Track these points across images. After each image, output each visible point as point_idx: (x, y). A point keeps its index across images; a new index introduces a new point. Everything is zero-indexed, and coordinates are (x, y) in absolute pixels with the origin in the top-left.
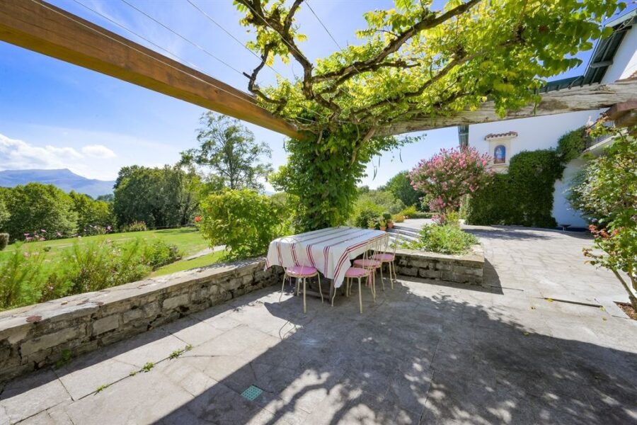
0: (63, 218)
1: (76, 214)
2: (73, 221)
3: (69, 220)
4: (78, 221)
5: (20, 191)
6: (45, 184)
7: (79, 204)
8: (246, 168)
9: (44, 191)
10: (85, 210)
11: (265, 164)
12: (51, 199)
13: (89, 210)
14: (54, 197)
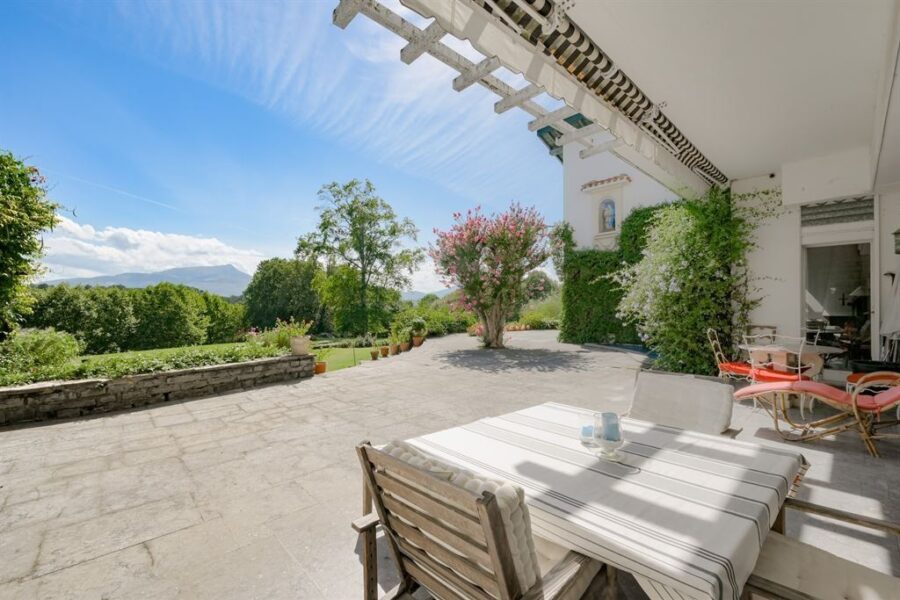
0: (190, 324)
1: (208, 318)
2: (202, 328)
3: (198, 326)
4: (209, 328)
5: (149, 293)
6: (176, 284)
7: (212, 307)
8: (381, 256)
9: (173, 291)
10: (219, 315)
11: (413, 250)
12: (179, 301)
13: (223, 315)
14: (183, 299)
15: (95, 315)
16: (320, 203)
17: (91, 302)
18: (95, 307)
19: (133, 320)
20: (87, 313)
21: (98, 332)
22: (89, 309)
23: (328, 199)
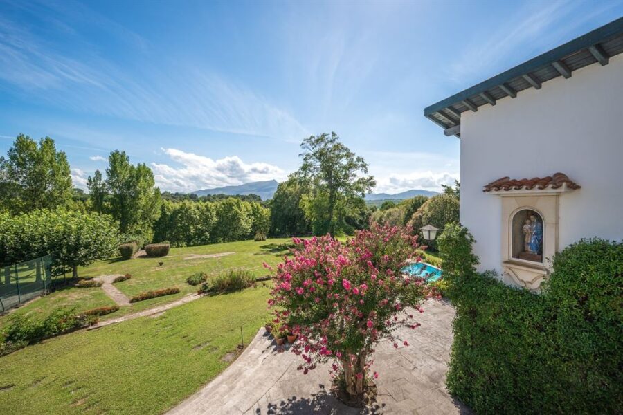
1: (253, 218)
8: (343, 185)
11: (366, 178)
14: (239, 207)
15: (198, 217)
16: (302, 151)
17: (196, 211)
18: (198, 213)
19: (215, 219)
20: (194, 217)
21: (199, 226)
22: (195, 214)
23: (307, 147)
